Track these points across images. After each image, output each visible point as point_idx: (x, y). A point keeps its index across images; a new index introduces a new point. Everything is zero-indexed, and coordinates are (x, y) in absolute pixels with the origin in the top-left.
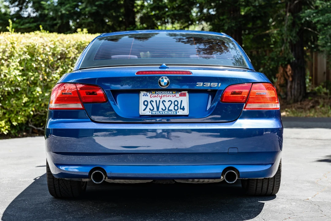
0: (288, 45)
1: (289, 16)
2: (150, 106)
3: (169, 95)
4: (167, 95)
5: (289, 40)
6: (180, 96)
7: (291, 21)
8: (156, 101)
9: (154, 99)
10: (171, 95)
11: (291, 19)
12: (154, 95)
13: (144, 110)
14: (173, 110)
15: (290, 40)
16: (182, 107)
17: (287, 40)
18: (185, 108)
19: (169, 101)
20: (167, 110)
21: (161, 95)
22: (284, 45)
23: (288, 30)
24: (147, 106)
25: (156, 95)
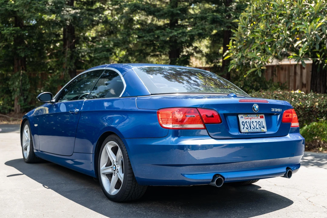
0: (68, 71)
1: (68, 50)
2: (246, 126)
3: (255, 117)
4: (254, 117)
5: (68, 68)
6: (260, 118)
7: (70, 55)
8: (249, 122)
9: (247, 120)
10: (256, 117)
11: (70, 53)
12: (247, 117)
13: (243, 129)
14: (259, 128)
15: (70, 68)
16: (263, 126)
17: (66, 68)
18: (265, 126)
19: (255, 122)
20: (255, 128)
21: (250, 117)
22: (64, 72)
23: (68, 60)
24: (244, 125)
25: (248, 117)
